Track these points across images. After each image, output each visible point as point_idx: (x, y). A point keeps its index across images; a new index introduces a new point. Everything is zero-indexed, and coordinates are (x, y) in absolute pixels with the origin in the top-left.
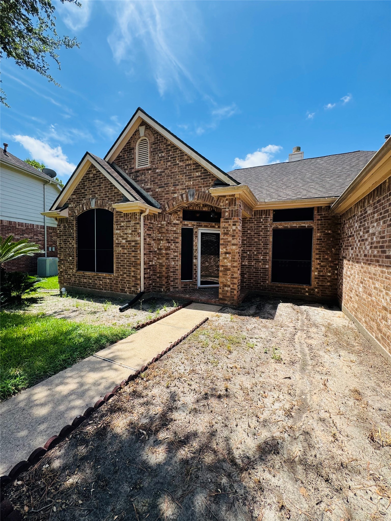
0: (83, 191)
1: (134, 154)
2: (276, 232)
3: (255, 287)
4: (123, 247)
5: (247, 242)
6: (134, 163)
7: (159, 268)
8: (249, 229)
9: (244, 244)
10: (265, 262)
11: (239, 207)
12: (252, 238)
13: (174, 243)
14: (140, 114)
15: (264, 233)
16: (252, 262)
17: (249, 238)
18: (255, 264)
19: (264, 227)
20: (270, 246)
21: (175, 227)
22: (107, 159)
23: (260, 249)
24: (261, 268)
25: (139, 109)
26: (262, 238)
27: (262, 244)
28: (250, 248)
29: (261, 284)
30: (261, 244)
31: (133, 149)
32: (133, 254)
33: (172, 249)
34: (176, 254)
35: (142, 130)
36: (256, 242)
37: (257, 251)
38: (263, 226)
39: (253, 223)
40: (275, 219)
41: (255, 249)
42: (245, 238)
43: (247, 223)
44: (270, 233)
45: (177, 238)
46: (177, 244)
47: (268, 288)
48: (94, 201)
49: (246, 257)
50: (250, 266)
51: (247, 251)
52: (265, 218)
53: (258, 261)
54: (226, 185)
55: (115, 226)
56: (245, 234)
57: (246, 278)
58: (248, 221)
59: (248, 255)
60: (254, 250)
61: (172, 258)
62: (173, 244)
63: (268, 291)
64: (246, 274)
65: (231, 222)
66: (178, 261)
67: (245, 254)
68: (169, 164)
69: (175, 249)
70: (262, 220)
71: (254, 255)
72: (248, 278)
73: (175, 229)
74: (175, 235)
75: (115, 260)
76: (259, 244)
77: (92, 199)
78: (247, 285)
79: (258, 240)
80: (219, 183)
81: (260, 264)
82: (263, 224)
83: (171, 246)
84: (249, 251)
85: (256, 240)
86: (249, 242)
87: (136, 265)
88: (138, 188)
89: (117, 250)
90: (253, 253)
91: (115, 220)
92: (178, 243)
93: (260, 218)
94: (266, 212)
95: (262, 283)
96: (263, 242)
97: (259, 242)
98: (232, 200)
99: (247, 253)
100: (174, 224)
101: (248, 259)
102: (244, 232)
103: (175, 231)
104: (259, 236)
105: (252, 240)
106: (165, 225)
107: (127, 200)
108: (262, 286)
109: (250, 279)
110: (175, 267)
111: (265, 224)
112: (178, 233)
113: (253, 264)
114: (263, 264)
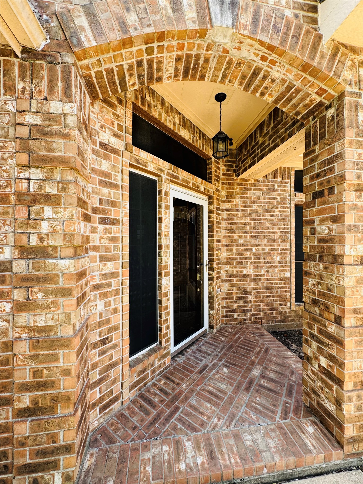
3: (267, 318)
5: (250, 228)
7: (34, 357)
8: (254, 202)
9: (246, 233)
10: (284, 266)
12: (260, 219)
13: (103, 221)
15: (280, 212)
16: (262, 267)
17: (254, 220)
18: (268, 271)
19: (281, 199)
20: (292, 237)
21: (106, 157)
23: (274, 241)
24: (278, 279)
26: (279, 220)
27: (278, 231)
28: (257, 241)
29: (277, 309)
30: (277, 233)
33: (96, 248)
34: (110, 267)
36: (268, 228)
37: (271, 245)
38: (279, 198)
39: (260, 190)
41: (266, 242)
42: (247, 221)
43: (250, 189)
44: (292, 212)
45: (113, 204)
46: (114, 228)
47: (290, 316)
49: (250, 258)
50: (257, 276)
51: (252, 245)
52: (281, 182)
53: (271, 264)
56: (246, 211)
57: (251, 302)
58: (251, 185)
59: (254, 254)
60: (265, 245)
61: (97, 287)
62: (101, 227)
63: (291, 321)
64: (250, 293)
66: (117, 292)
67: (248, 253)
69: (107, 249)
70: (276, 187)
71: (264, 254)
72: (255, 301)
73: (105, 166)
74: (105, 190)
76: (273, 233)
78: (253, 315)
79: (271, 224)
81: (276, 270)
82: (279, 195)
83: (92, 236)
84: (256, 245)
85: (267, 224)
86: (254, 228)
90: (263, 250)
92: (114, 222)
93: (272, 182)
94: (284, 172)
95: (280, 308)
96: (279, 229)
97: (273, 228)
99: (251, 250)
100: (103, 145)
101: (255, 263)
102: (245, 206)
103: (108, 175)
104: (272, 216)
105: (261, 223)
106: (72, 121)
108: (280, 313)
109: (258, 302)
110: (108, 321)
111: (283, 195)
112: (116, 186)
113: (263, 272)
114: (281, 271)
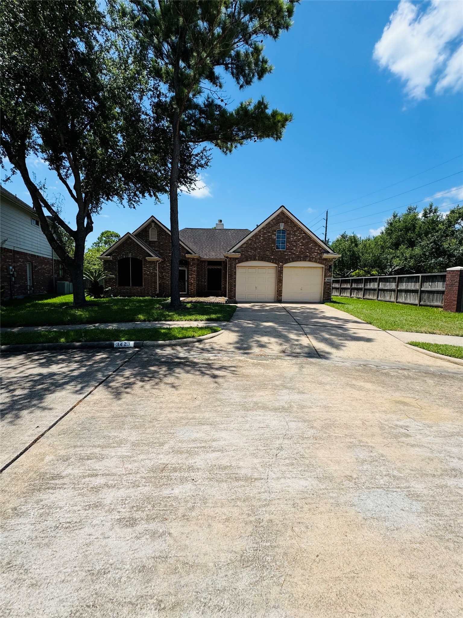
0: (123, 248)
1: (149, 234)
2: (208, 269)
4: (148, 275)
6: (149, 237)
7: (163, 284)
8: (199, 269)
10: (205, 282)
11: (196, 262)
14: (153, 218)
15: (204, 270)
16: (200, 282)
17: (199, 272)
20: (207, 276)
22: (134, 234)
24: (203, 285)
25: (152, 216)
26: (204, 272)
31: (148, 231)
32: (154, 278)
34: (169, 278)
35: (153, 225)
37: (202, 278)
40: (208, 265)
43: (198, 266)
44: (206, 270)
45: (169, 271)
48: (131, 254)
49: (198, 279)
50: (199, 284)
51: (198, 277)
54: (191, 254)
55: (143, 266)
60: (200, 277)
61: (167, 280)
62: (168, 274)
65: (193, 267)
68: (167, 241)
69: (168, 276)
70: (204, 265)
71: (200, 279)
75: (143, 281)
76: (202, 275)
77: (129, 253)
79: (202, 273)
80: (188, 253)
81: (203, 283)
86: (199, 274)
87: (156, 283)
88: (151, 249)
89: (144, 277)
91: (143, 263)
93: (202, 264)
94: (205, 261)
96: (204, 274)
98: (193, 259)
100: (168, 265)
101: (198, 281)
102: (197, 269)
103: (168, 268)
104: (202, 271)
106: (165, 266)
107: (152, 256)
111: (205, 267)
